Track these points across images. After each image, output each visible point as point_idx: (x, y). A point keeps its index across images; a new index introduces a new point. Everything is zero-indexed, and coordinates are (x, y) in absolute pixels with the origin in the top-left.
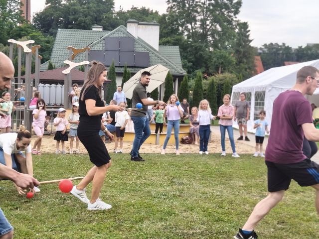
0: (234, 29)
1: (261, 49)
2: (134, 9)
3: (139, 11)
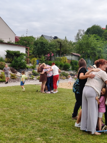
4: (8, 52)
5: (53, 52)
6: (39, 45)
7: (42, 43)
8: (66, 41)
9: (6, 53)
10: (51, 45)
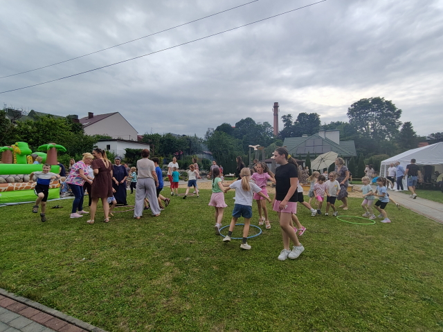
0: (398, 127)
1: (428, 137)
2: (333, 123)
3: (336, 124)
4: (128, 151)
5: (182, 150)
6: (165, 143)
7: (169, 140)
8: (196, 137)
9: (125, 152)
10: (180, 143)
